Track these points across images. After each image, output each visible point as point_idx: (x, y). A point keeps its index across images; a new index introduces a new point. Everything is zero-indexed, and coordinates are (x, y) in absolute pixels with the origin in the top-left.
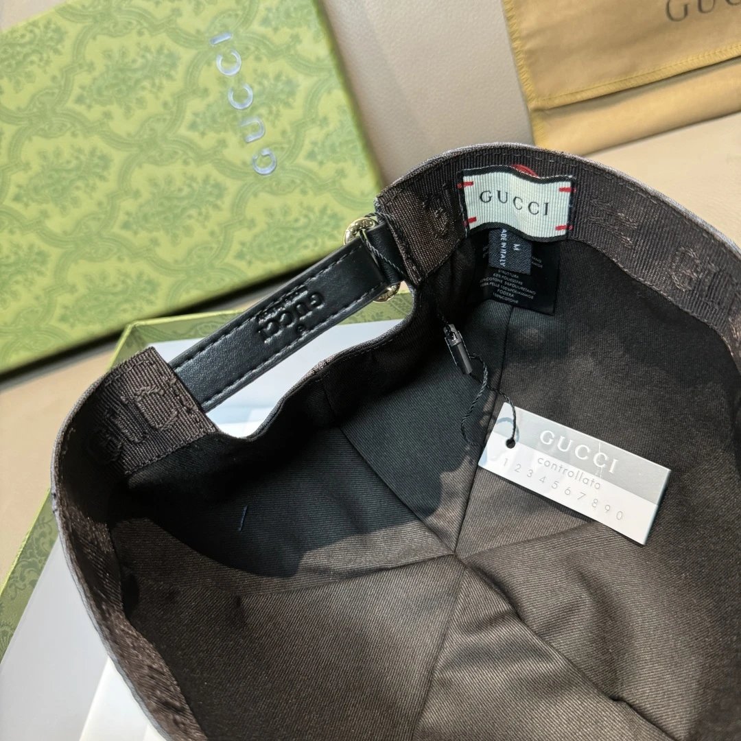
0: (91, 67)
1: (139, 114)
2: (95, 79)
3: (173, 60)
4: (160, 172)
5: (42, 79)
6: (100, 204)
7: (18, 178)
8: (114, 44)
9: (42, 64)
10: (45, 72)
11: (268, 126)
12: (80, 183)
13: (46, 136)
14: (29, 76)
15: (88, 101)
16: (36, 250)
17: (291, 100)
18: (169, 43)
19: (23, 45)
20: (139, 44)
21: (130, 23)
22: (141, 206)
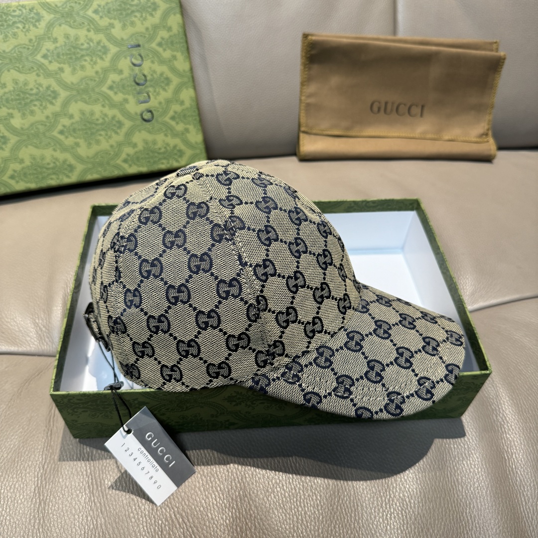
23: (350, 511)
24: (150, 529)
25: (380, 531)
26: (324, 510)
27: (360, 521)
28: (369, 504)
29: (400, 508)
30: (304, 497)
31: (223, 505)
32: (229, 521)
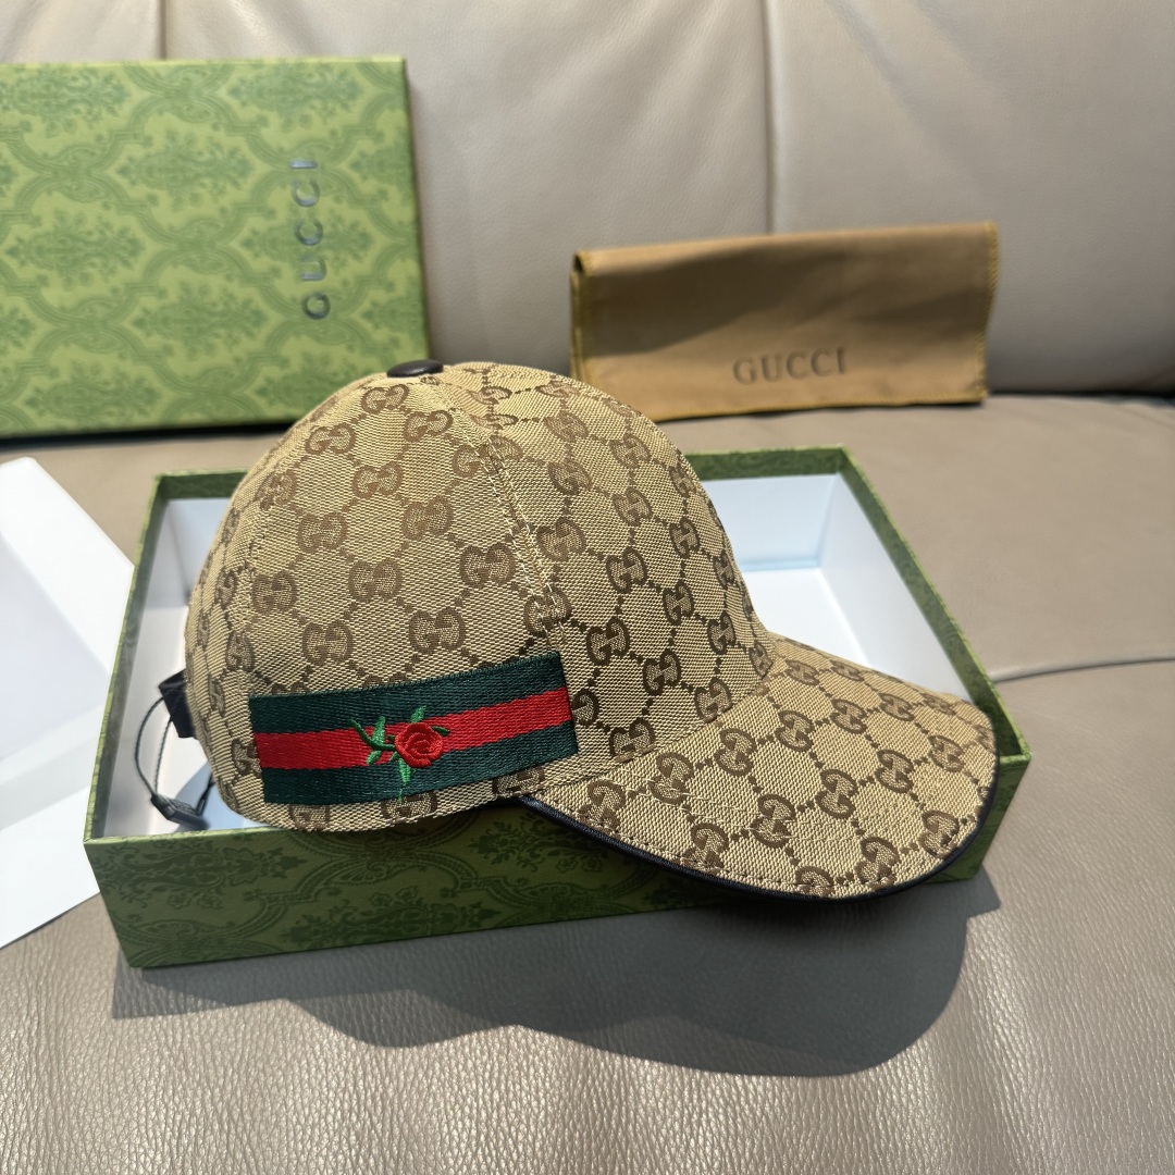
0: (148, 141)
1: (189, 210)
2: (148, 156)
3: (244, 168)
4: (195, 279)
5: (84, 133)
6: (115, 291)
7: (20, 230)
8: (182, 128)
9: (89, 117)
10: (91, 127)
11: (329, 269)
12: (97, 261)
13: (71, 196)
14: (70, 125)
15: (134, 176)
16: (20, 316)
17: (362, 254)
18: (245, 150)
19: (72, 89)
20: (210, 138)
21: (207, 113)
22: (163, 308)
23: (609, 1103)
24: (154, 1132)
25: (673, 1150)
26: (551, 1098)
27: (630, 1127)
28: (654, 1088)
29: (721, 1101)
30: (509, 1069)
31: (325, 1084)
32: (334, 1118)
